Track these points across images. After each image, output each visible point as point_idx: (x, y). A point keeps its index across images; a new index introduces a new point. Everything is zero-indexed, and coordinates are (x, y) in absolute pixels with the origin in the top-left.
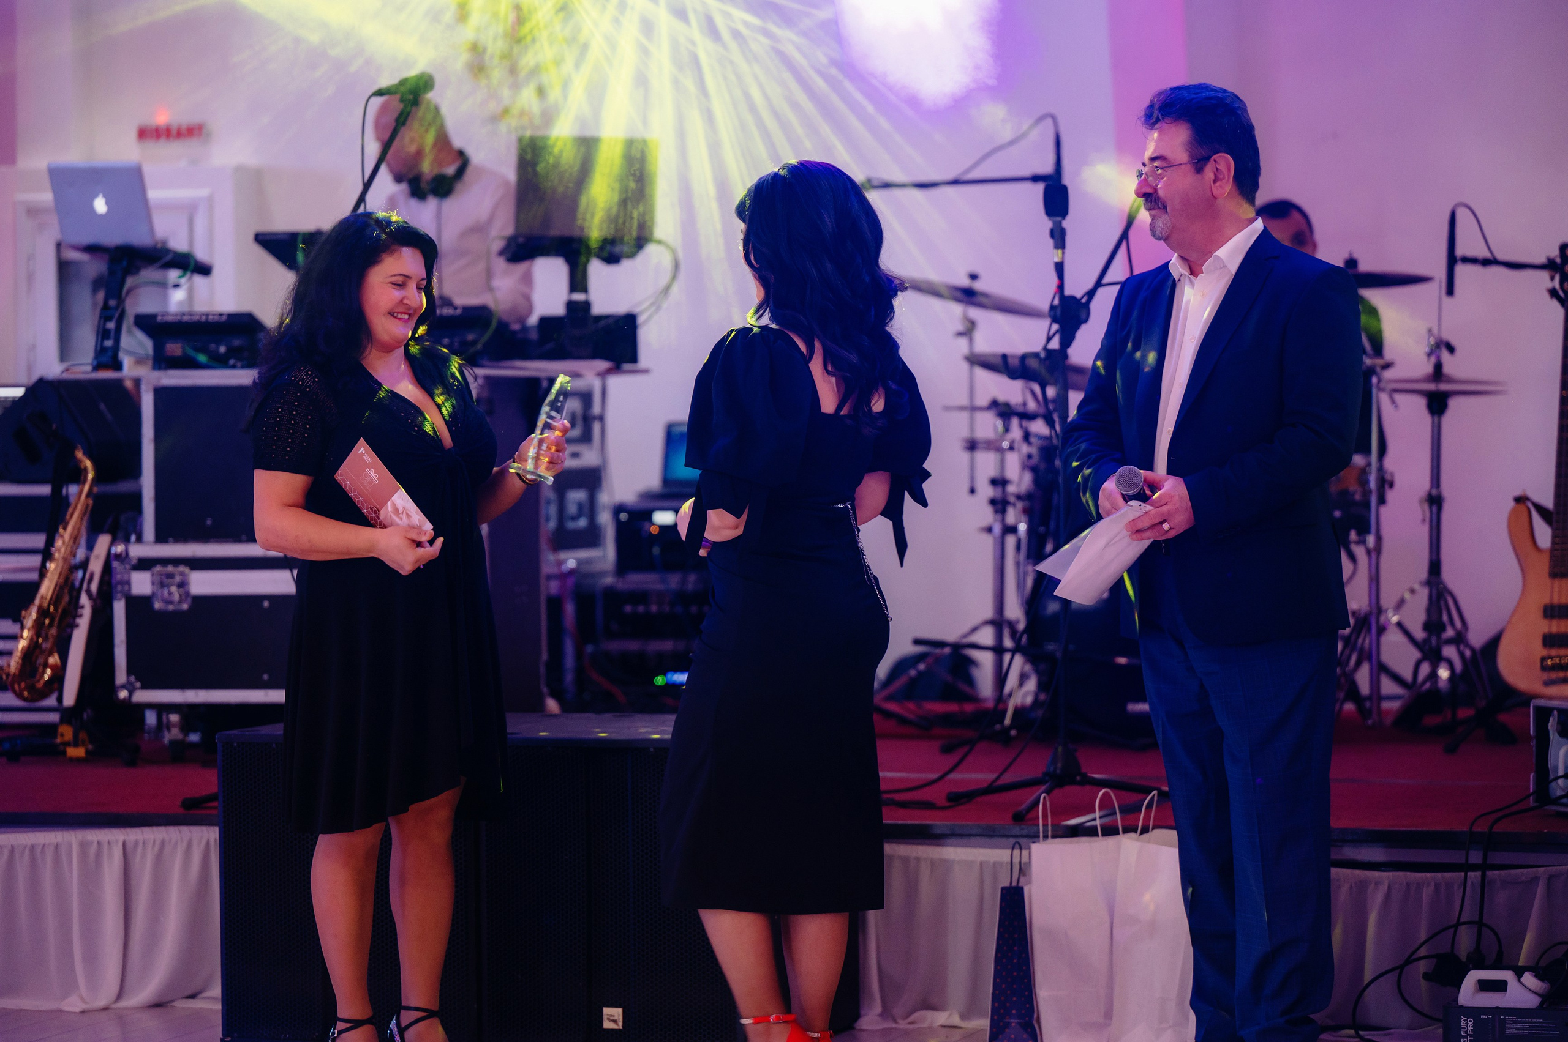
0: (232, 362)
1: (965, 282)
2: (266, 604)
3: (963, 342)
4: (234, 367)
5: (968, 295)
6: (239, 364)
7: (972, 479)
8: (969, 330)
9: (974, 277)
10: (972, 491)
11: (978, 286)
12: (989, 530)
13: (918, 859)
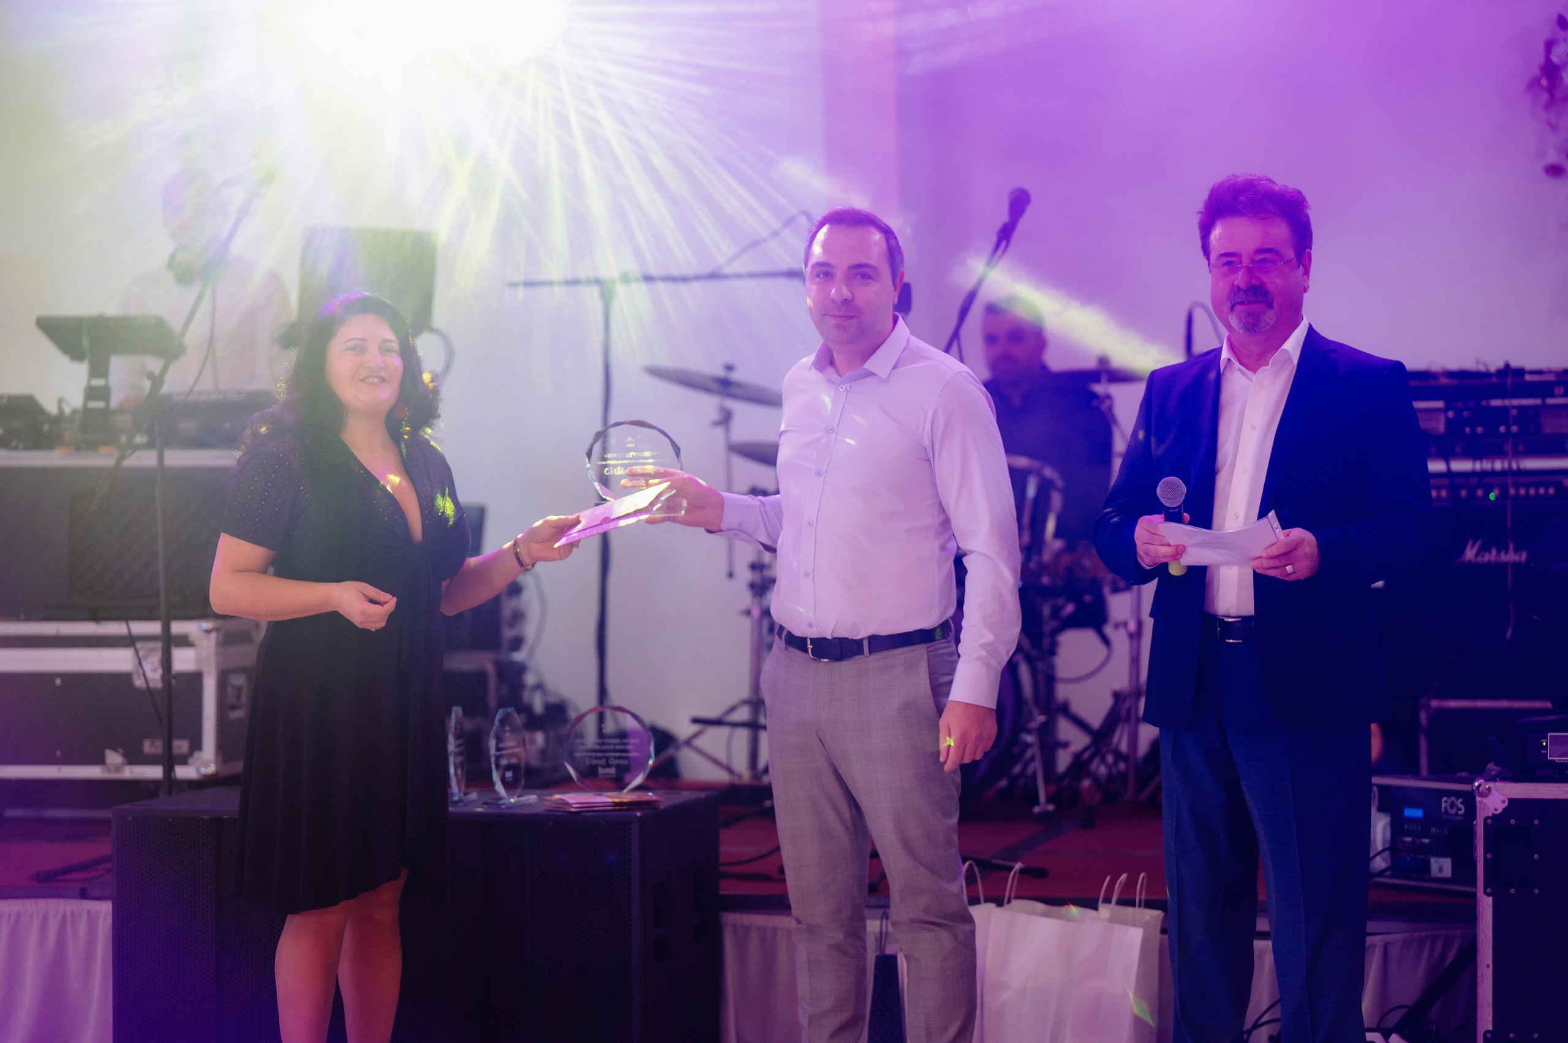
0: (14, 444)
1: (720, 373)
2: (58, 681)
3: (719, 431)
4: (16, 448)
5: (725, 386)
6: (21, 446)
7: (731, 563)
8: (726, 419)
9: (729, 368)
10: (731, 575)
11: (735, 376)
12: (748, 613)
13: (775, 930)
